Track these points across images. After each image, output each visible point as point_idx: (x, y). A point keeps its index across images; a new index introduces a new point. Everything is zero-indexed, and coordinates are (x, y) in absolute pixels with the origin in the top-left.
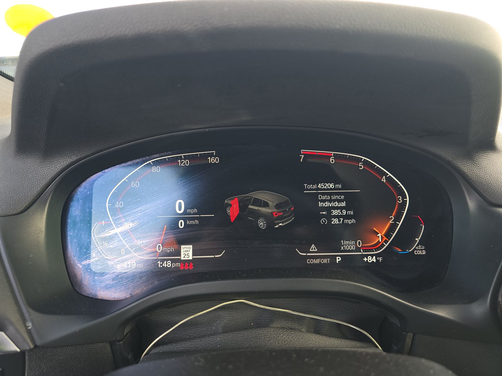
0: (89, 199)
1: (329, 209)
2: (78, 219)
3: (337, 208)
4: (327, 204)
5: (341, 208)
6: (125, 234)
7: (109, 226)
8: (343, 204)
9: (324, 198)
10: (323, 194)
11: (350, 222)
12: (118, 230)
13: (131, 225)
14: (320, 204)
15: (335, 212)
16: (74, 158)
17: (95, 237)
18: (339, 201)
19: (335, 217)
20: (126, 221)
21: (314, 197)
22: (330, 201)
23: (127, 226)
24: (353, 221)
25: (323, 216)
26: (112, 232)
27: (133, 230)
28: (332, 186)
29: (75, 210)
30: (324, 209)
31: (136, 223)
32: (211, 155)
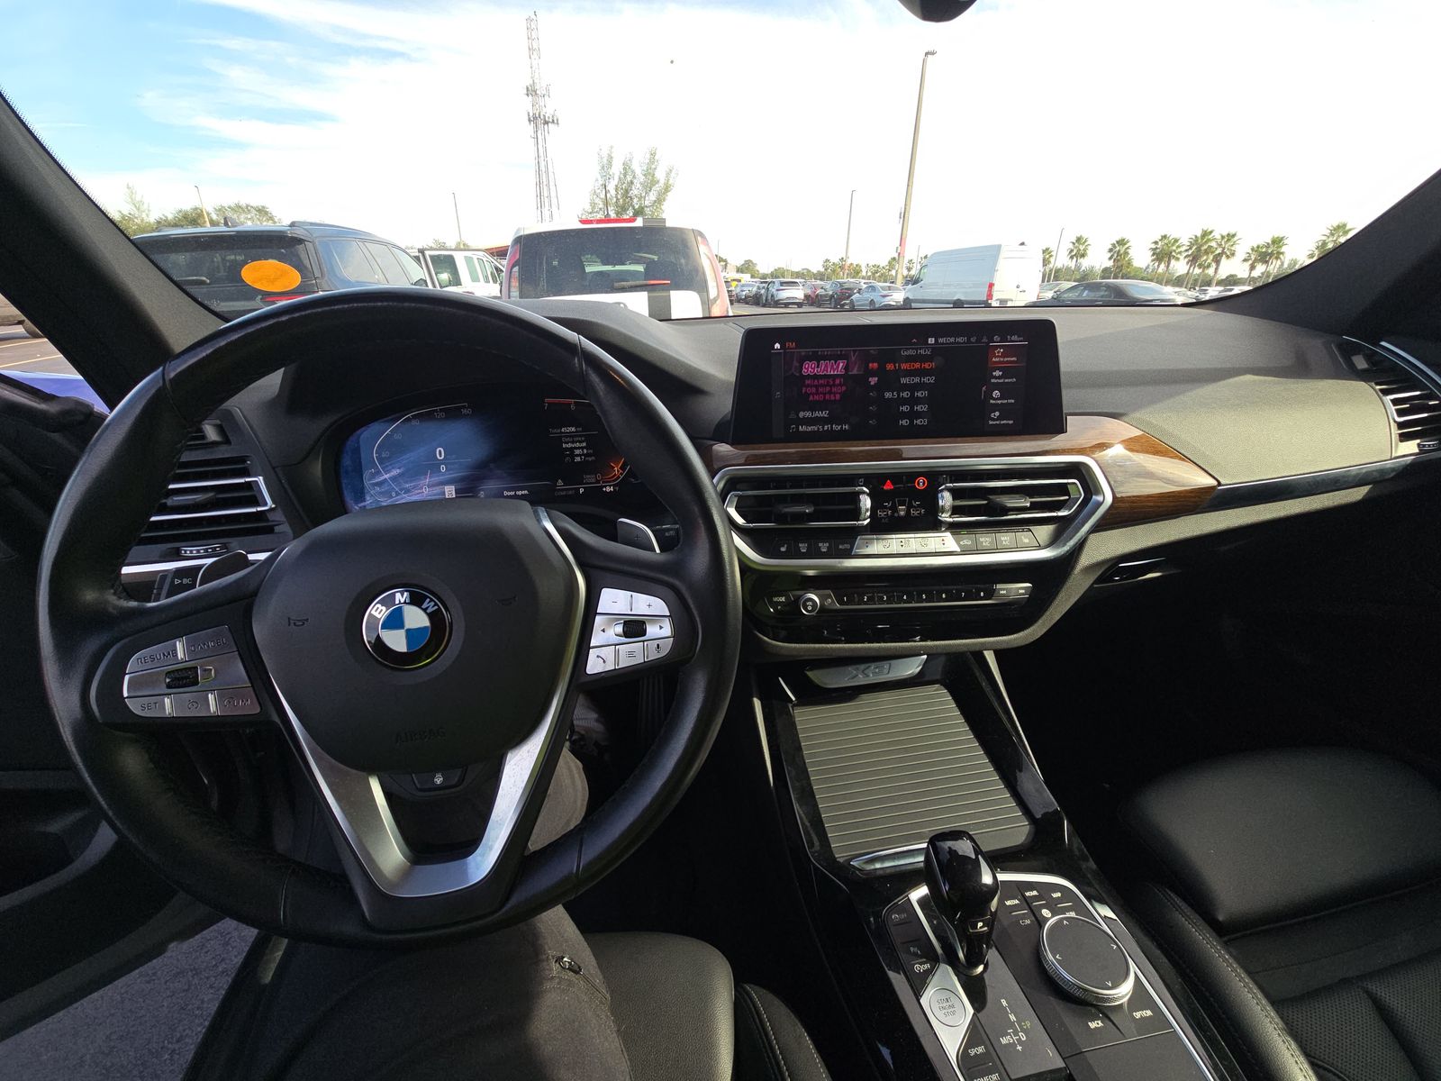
0: (357, 451)
1: (572, 449)
2: (350, 469)
3: (579, 448)
4: (570, 445)
5: (582, 448)
6: (394, 479)
7: (378, 473)
8: (584, 444)
9: (568, 439)
10: (567, 437)
11: (590, 459)
12: (387, 476)
13: (398, 471)
14: (564, 446)
15: (577, 452)
16: (335, 418)
17: (367, 483)
18: (580, 442)
19: (577, 455)
20: (393, 468)
21: (559, 440)
22: (573, 442)
23: (395, 472)
24: (593, 458)
25: (568, 455)
26: (382, 478)
27: (400, 475)
28: (573, 429)
29: (347, 461)
30: (567, 449)
31: (402, 470)
32: (464, 407)
